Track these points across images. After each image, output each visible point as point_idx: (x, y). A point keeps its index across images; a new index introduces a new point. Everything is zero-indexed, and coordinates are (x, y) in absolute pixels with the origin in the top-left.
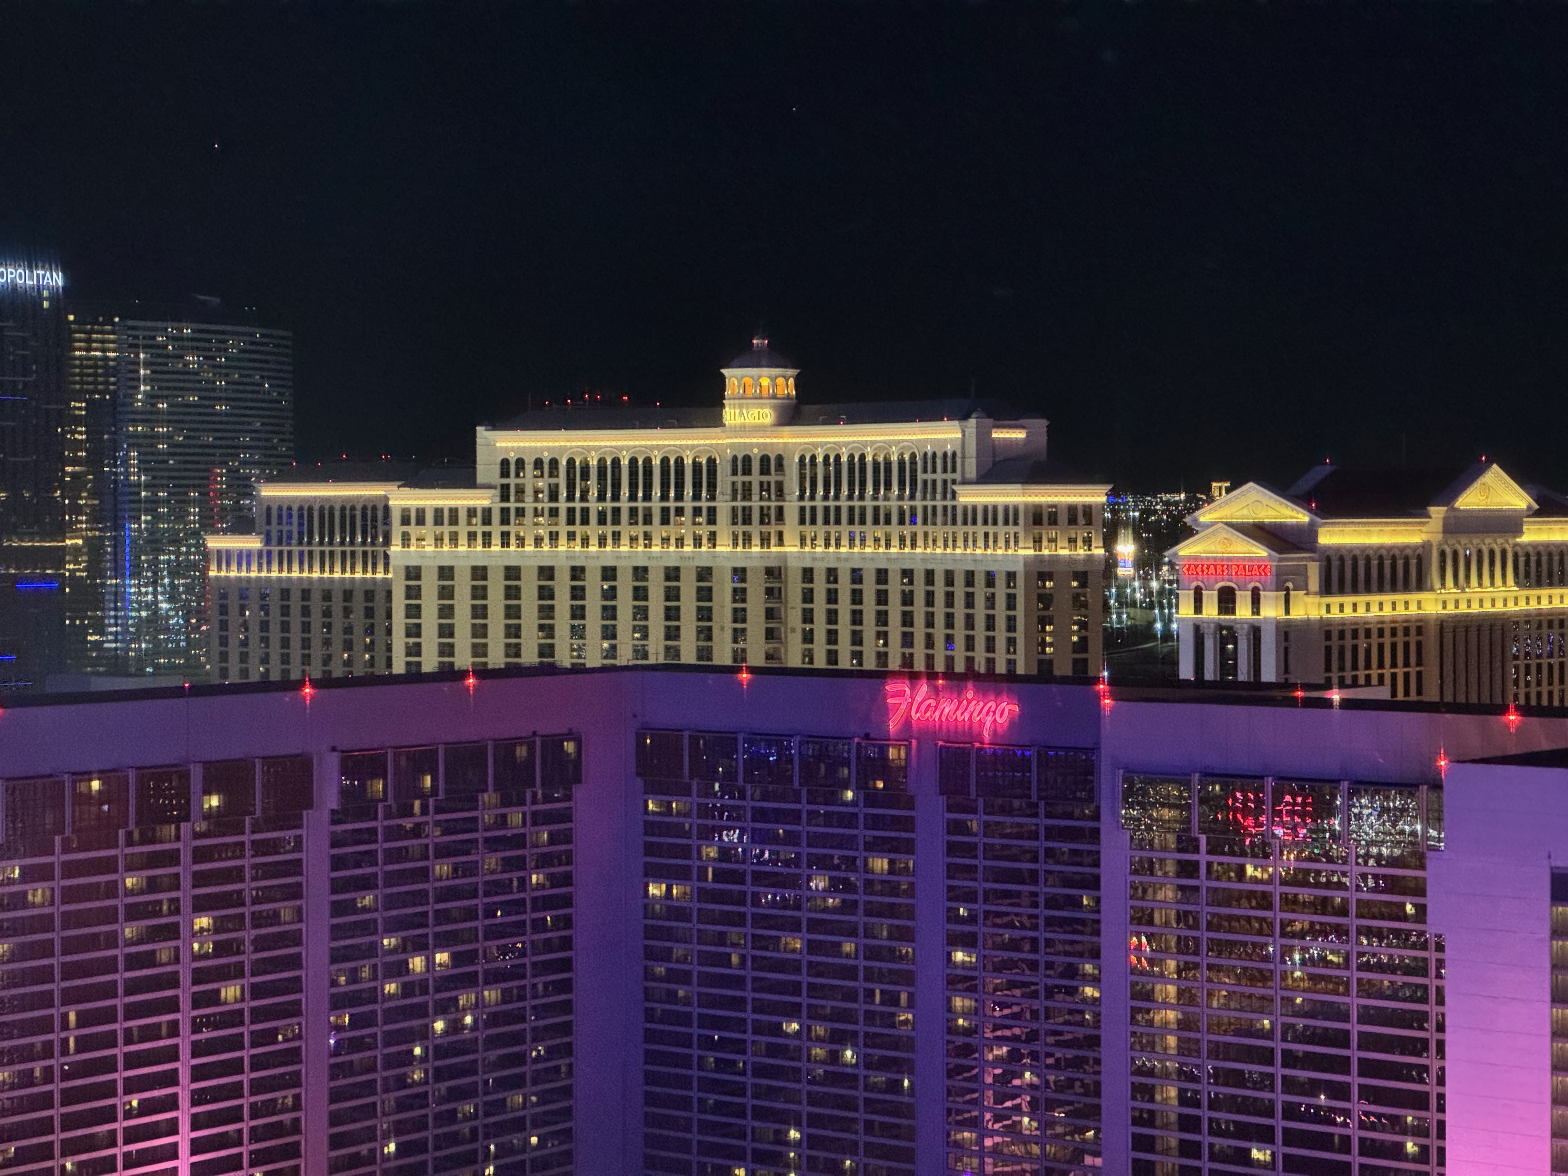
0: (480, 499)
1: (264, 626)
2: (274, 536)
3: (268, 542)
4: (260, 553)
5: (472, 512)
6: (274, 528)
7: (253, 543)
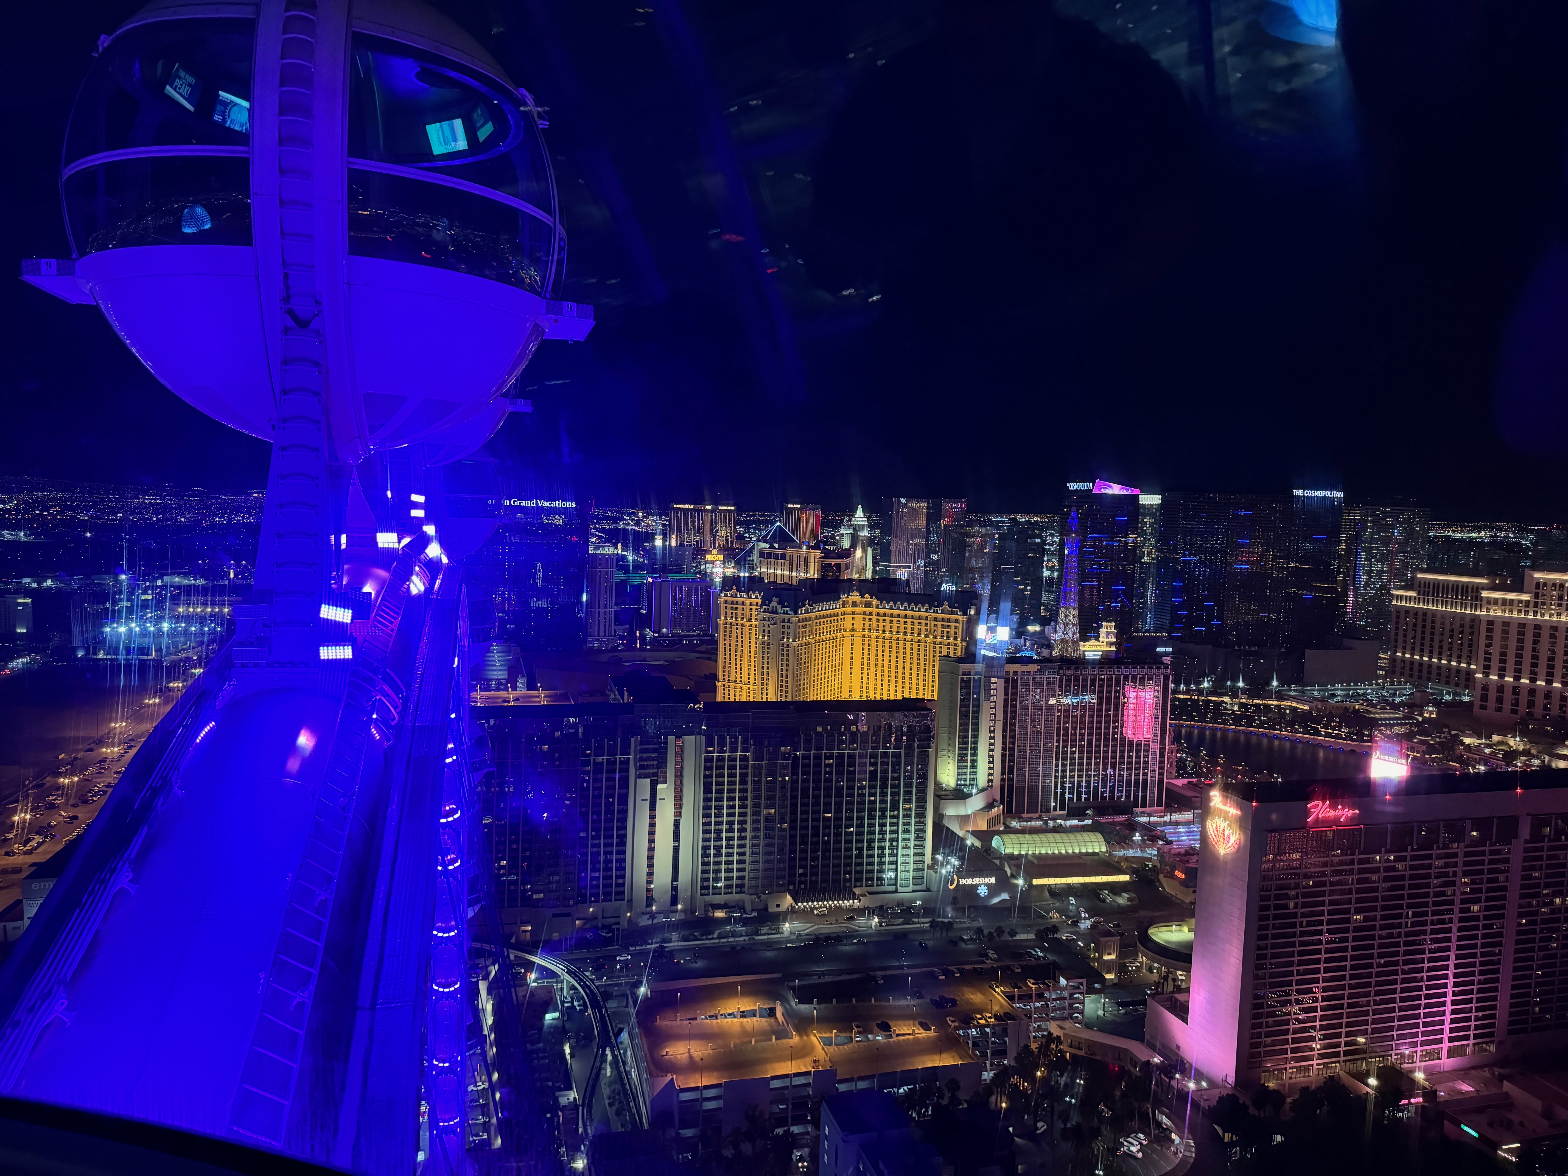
0: (1526, 597)
1: (1415, 625)
2: (1422, 593)
3: (1419, 594)
4: (1415, 598)
5: (1520, 601)
6: (1422, 589)
7: (1413, 594)
